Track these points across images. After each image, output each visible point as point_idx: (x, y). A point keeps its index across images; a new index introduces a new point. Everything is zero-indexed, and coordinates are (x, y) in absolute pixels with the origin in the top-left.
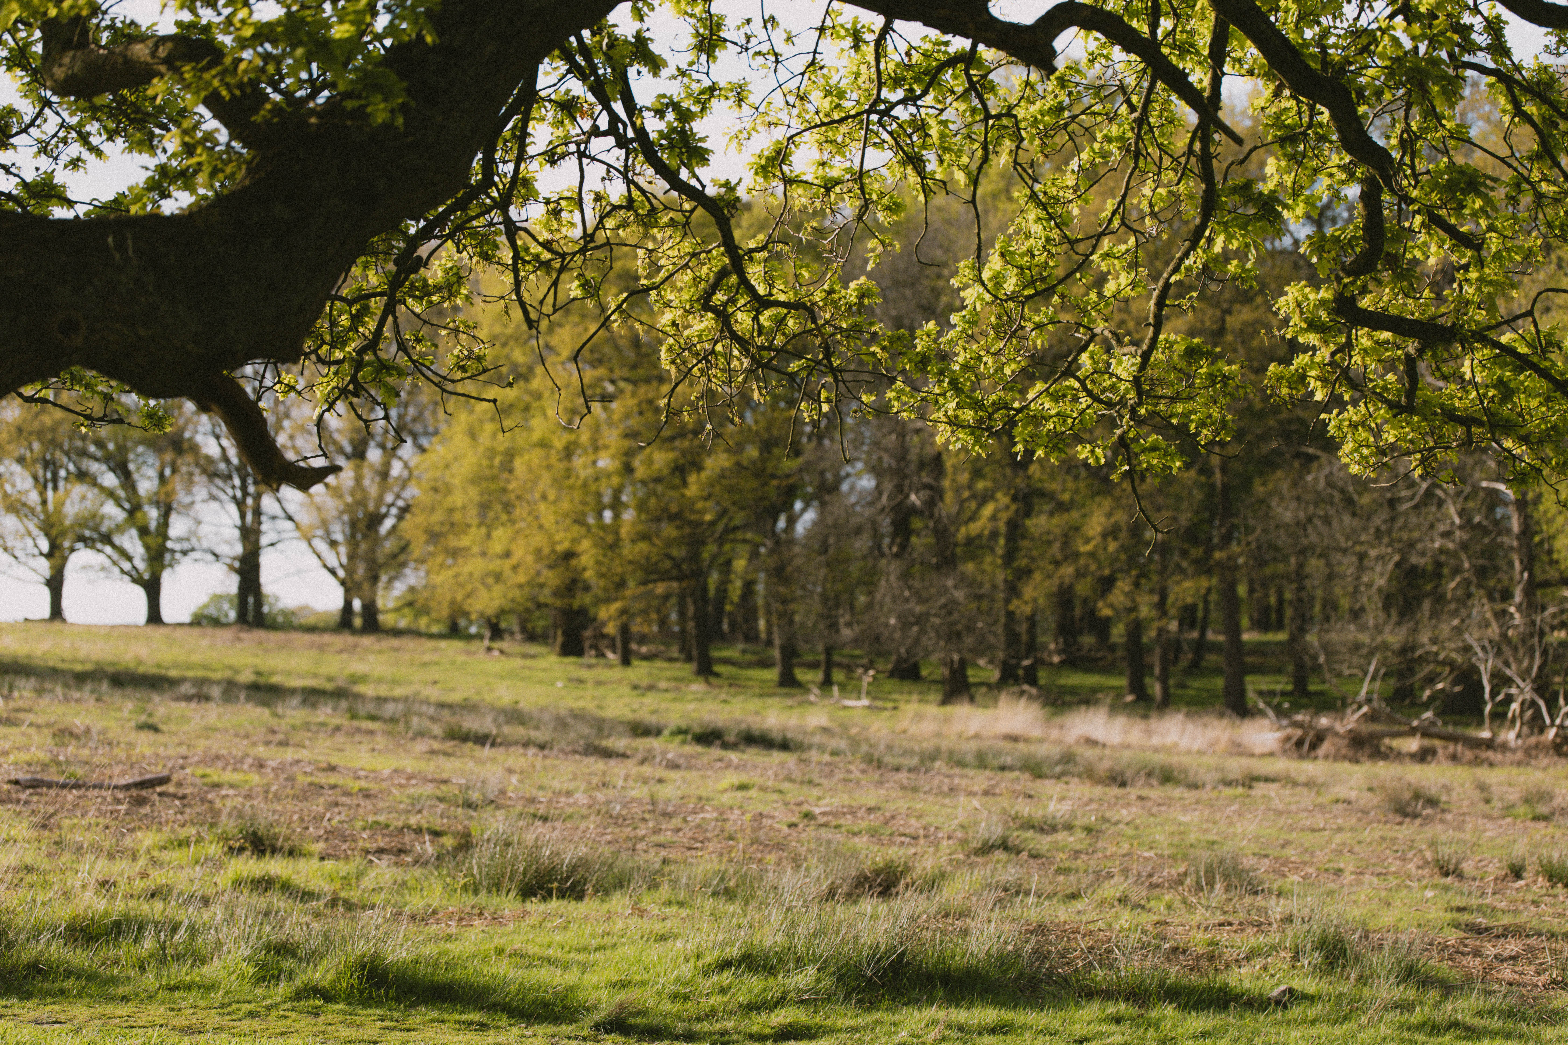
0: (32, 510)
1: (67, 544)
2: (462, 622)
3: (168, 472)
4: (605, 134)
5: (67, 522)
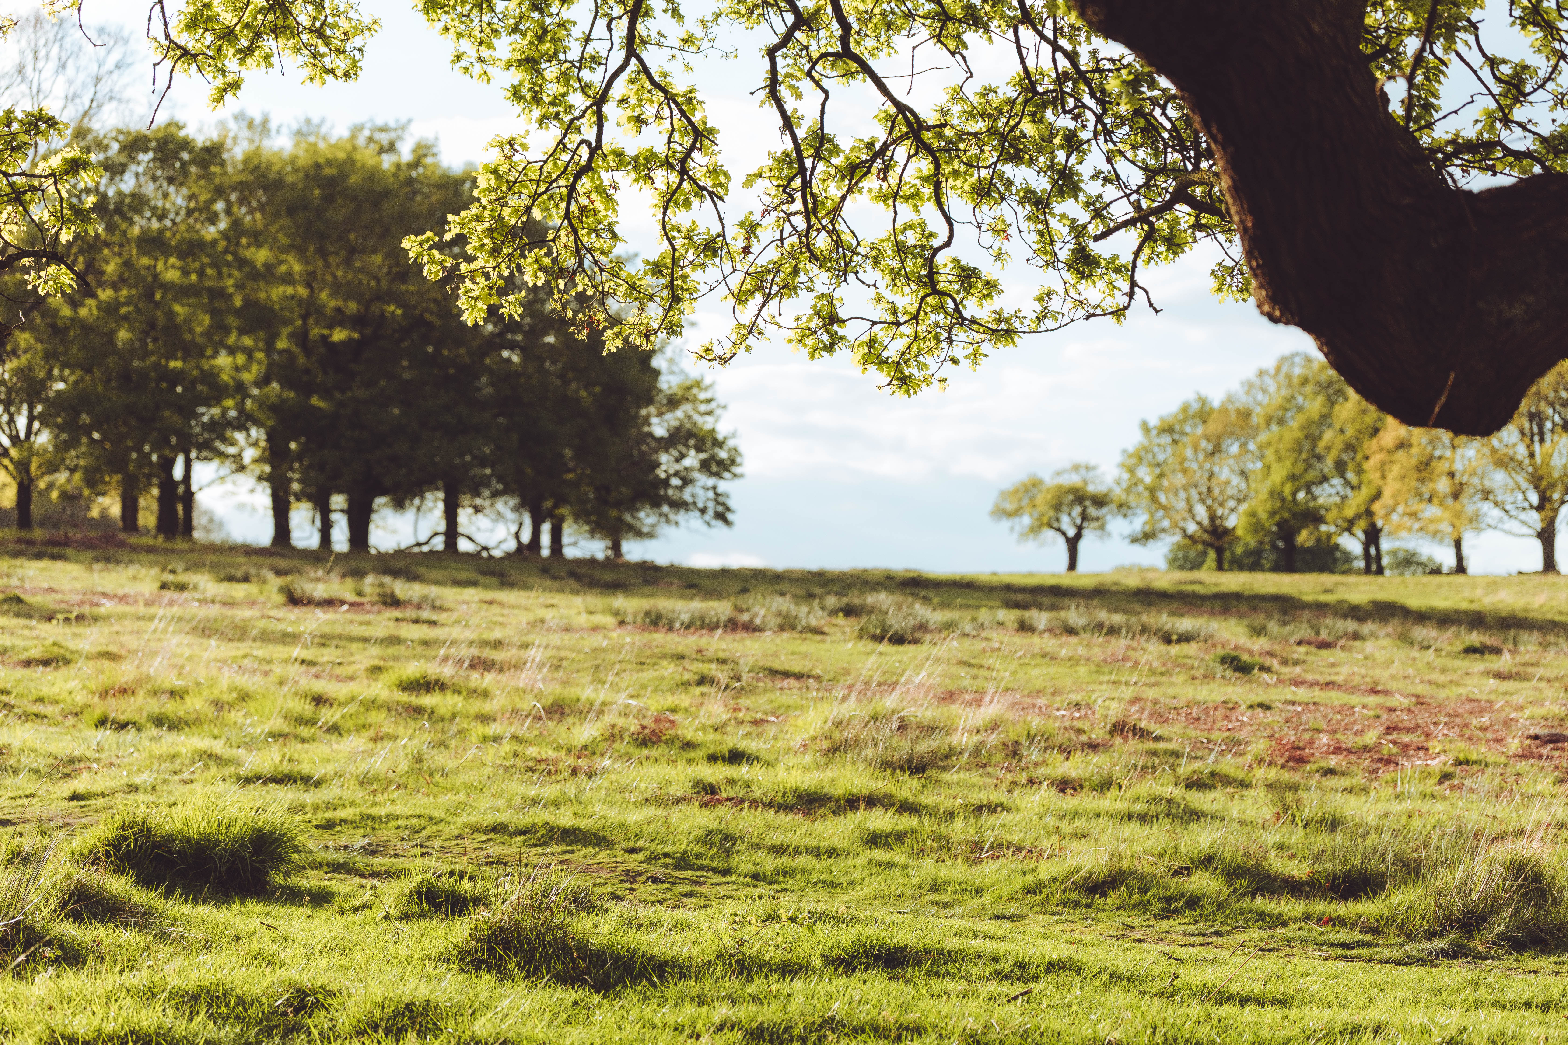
0: (1520, 464)
1: (1556, 496)
5: (1556, 475)
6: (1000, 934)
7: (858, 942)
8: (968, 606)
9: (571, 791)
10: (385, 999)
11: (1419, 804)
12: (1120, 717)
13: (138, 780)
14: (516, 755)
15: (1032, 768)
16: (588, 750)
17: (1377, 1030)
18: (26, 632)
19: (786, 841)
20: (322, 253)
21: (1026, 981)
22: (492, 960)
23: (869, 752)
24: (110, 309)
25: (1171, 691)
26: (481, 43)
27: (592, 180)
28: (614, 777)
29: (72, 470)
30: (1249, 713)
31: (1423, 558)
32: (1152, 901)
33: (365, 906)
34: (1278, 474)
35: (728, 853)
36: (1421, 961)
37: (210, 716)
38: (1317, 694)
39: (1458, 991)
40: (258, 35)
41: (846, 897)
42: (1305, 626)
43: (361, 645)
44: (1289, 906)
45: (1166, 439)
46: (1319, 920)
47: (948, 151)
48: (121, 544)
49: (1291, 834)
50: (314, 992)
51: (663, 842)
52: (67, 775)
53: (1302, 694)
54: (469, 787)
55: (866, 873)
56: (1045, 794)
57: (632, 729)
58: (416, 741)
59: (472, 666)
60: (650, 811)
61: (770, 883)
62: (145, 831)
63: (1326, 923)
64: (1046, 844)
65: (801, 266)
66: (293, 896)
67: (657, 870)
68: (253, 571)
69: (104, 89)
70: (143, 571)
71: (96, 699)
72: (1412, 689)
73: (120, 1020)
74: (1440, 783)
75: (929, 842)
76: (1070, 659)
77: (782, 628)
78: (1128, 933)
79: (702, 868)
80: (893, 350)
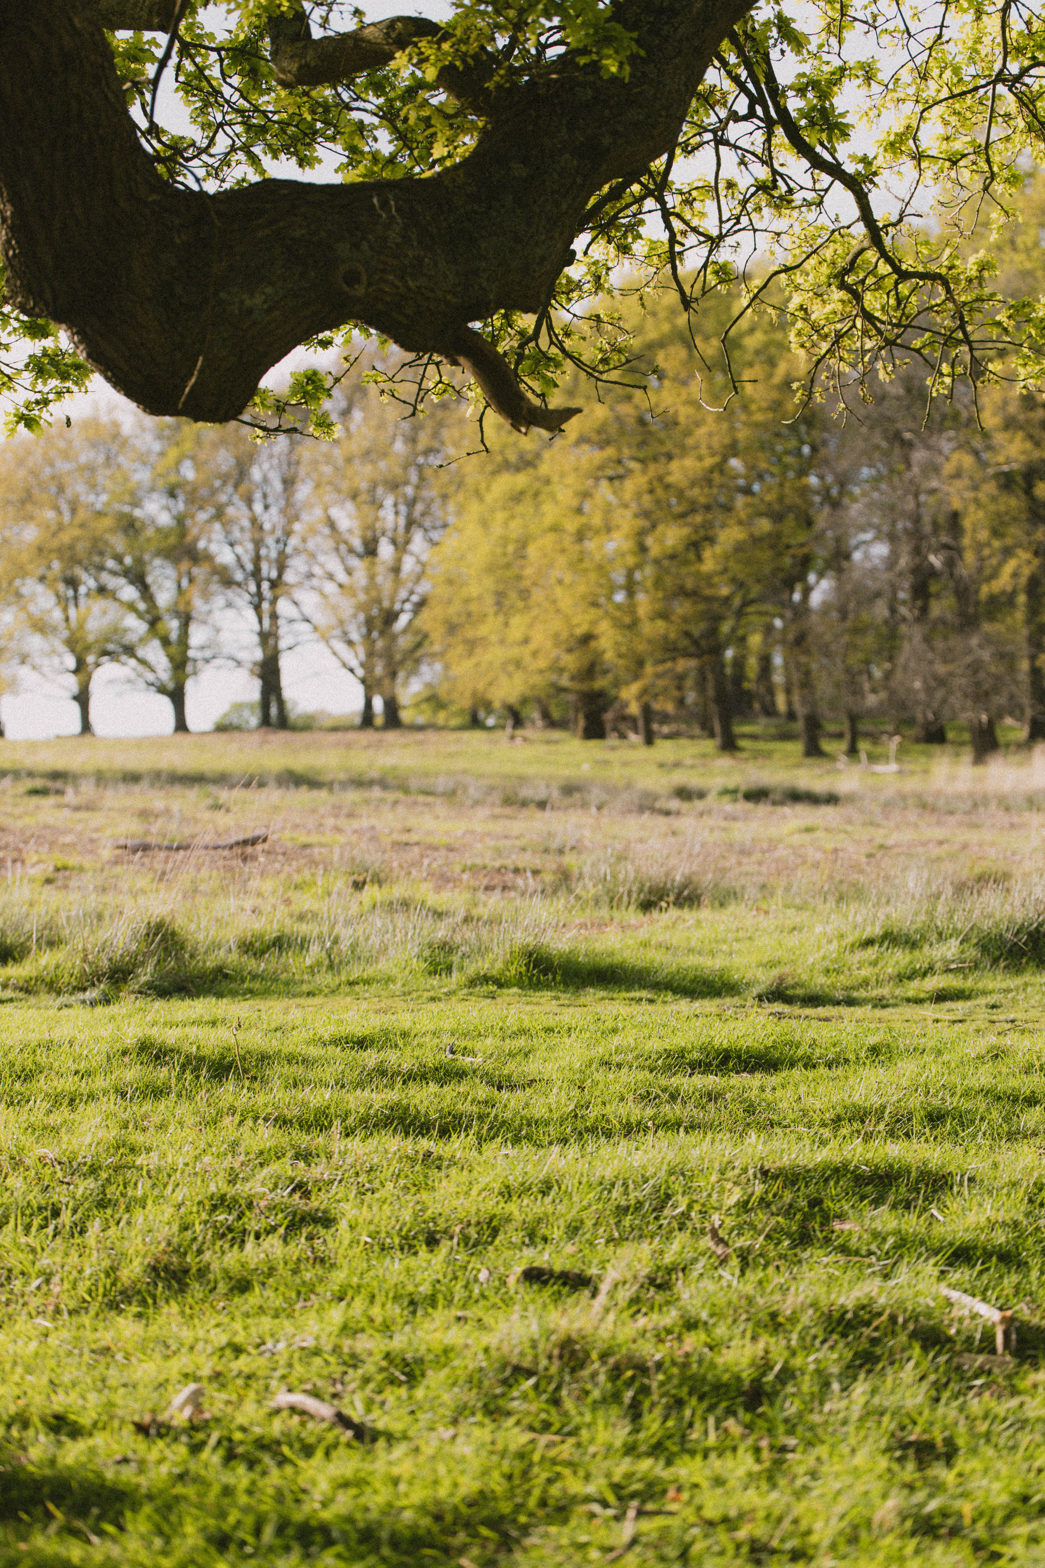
0: (54, 629)
1: (92, 659)
2: (482, 714)
3: (185, 582)
4: (745, 118)
74: (45, 884)
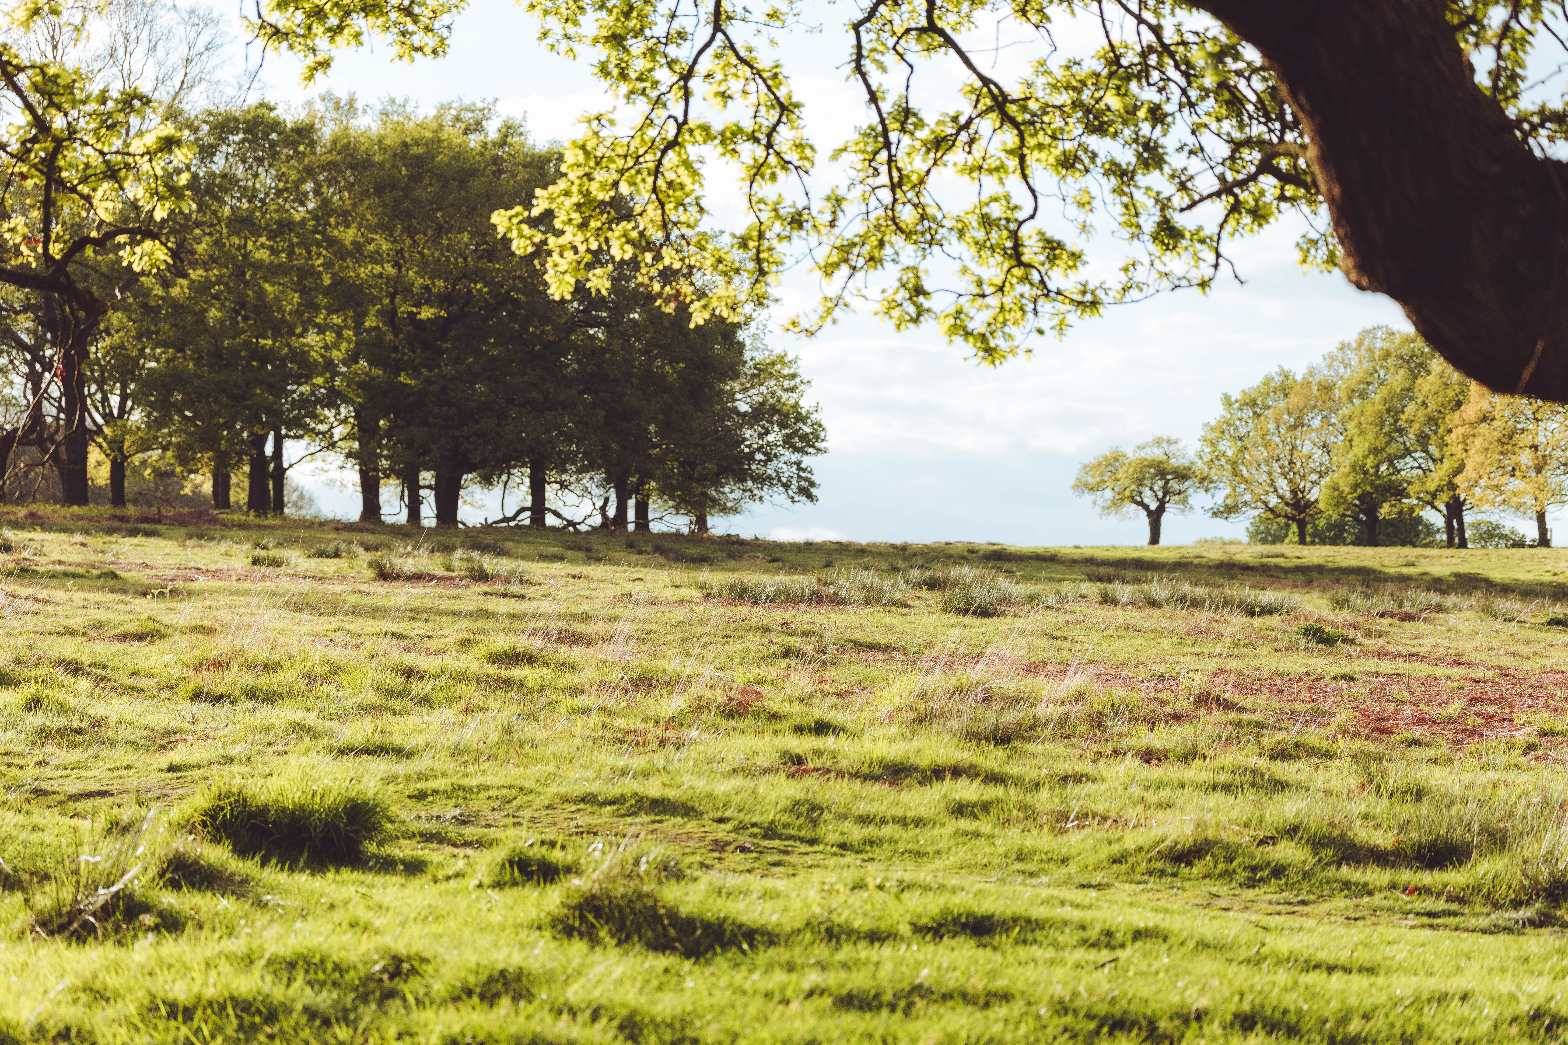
6: (1086, 902)
7: (946, 911)
8: (1051, 580)
9: (659, 762)
10: (478, 965)
11: (1503, 775)
12: (1205, 688)
13: (233, 751)
14: (604, 726)
15: (1116, 739)
16: (675, 722)
17: (1464, 998)
18: (121, 607)
19: (873, 811)
20: (410, 231)
21: (1113, 948)
22: (584, 928)
23: (955, 724)
24: (202, 289)
25: (1255, 663)
26: (567, 20)
27: (679, 154)
28: (701, 748)
29: (165, 448)
30: (1333, 684)
31: (1506, 531)
32: (1238, 870)
33: (457, 875)
34: (1360, 448)
35: (815, 823)
36: (1508, 930)
37: (303, 688)
38: (1402, 666)
39: (1545, 959)
40: (348, 14)
41: (933, 867)
42: (1387, 598)
43: (450, 619)
44: (1375, 876)
45: (1247, 413)
46: (1405, 889)
47: (1032, 123)
48: (214, 521)
49: (1376, 804)
50: (409, 958)
51: (751, 811)
52: (163, 747)
53: (1386, 666)
54: (558, 758)
55: (952, 843)
56: (1130, 765)
57: (719, 700)
58: (505, 713)
59: (561, 640)
60: (738, 782)
61: (857, 852)
62: (241, 802)
63: (1412, 892)
64: (1131, 814)
65: (887, 238)
66: (387, 865)
67: (745, 839)
68: (343, 546)
69: (194, 70)
70: (236, 547)
71: (191, 672)
72: (1496, 661)
73: (219, 986)
74: (1525, 754)
75: (1015, 812)
76: (1153, 631)
77: (866, 602)
78: (1215, 902)
79: (790, 837)
80: (978, 322)
